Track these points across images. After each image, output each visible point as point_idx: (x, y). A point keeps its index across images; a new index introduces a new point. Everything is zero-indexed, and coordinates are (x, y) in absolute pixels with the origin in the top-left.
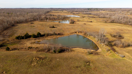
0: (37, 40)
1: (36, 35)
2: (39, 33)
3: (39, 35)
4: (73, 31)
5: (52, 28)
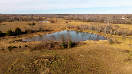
3: (20, 31)
4: (63, 27)
5: (32, 25)
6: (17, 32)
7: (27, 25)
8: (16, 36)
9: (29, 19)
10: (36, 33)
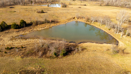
0: (21, 33)
1: (19, 24)
2: (23, 21)
3: (24, 24)
4: (71, 17)
5: (41, 13)
6: (22, 25)
7: (36, 12)
8: (21, 29)
9: (42, 2)
10: (41, 25)
